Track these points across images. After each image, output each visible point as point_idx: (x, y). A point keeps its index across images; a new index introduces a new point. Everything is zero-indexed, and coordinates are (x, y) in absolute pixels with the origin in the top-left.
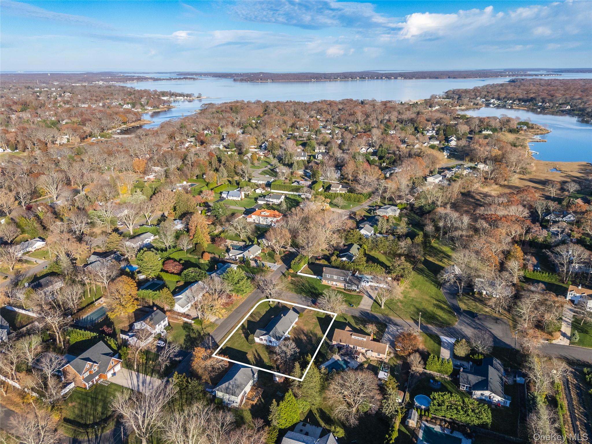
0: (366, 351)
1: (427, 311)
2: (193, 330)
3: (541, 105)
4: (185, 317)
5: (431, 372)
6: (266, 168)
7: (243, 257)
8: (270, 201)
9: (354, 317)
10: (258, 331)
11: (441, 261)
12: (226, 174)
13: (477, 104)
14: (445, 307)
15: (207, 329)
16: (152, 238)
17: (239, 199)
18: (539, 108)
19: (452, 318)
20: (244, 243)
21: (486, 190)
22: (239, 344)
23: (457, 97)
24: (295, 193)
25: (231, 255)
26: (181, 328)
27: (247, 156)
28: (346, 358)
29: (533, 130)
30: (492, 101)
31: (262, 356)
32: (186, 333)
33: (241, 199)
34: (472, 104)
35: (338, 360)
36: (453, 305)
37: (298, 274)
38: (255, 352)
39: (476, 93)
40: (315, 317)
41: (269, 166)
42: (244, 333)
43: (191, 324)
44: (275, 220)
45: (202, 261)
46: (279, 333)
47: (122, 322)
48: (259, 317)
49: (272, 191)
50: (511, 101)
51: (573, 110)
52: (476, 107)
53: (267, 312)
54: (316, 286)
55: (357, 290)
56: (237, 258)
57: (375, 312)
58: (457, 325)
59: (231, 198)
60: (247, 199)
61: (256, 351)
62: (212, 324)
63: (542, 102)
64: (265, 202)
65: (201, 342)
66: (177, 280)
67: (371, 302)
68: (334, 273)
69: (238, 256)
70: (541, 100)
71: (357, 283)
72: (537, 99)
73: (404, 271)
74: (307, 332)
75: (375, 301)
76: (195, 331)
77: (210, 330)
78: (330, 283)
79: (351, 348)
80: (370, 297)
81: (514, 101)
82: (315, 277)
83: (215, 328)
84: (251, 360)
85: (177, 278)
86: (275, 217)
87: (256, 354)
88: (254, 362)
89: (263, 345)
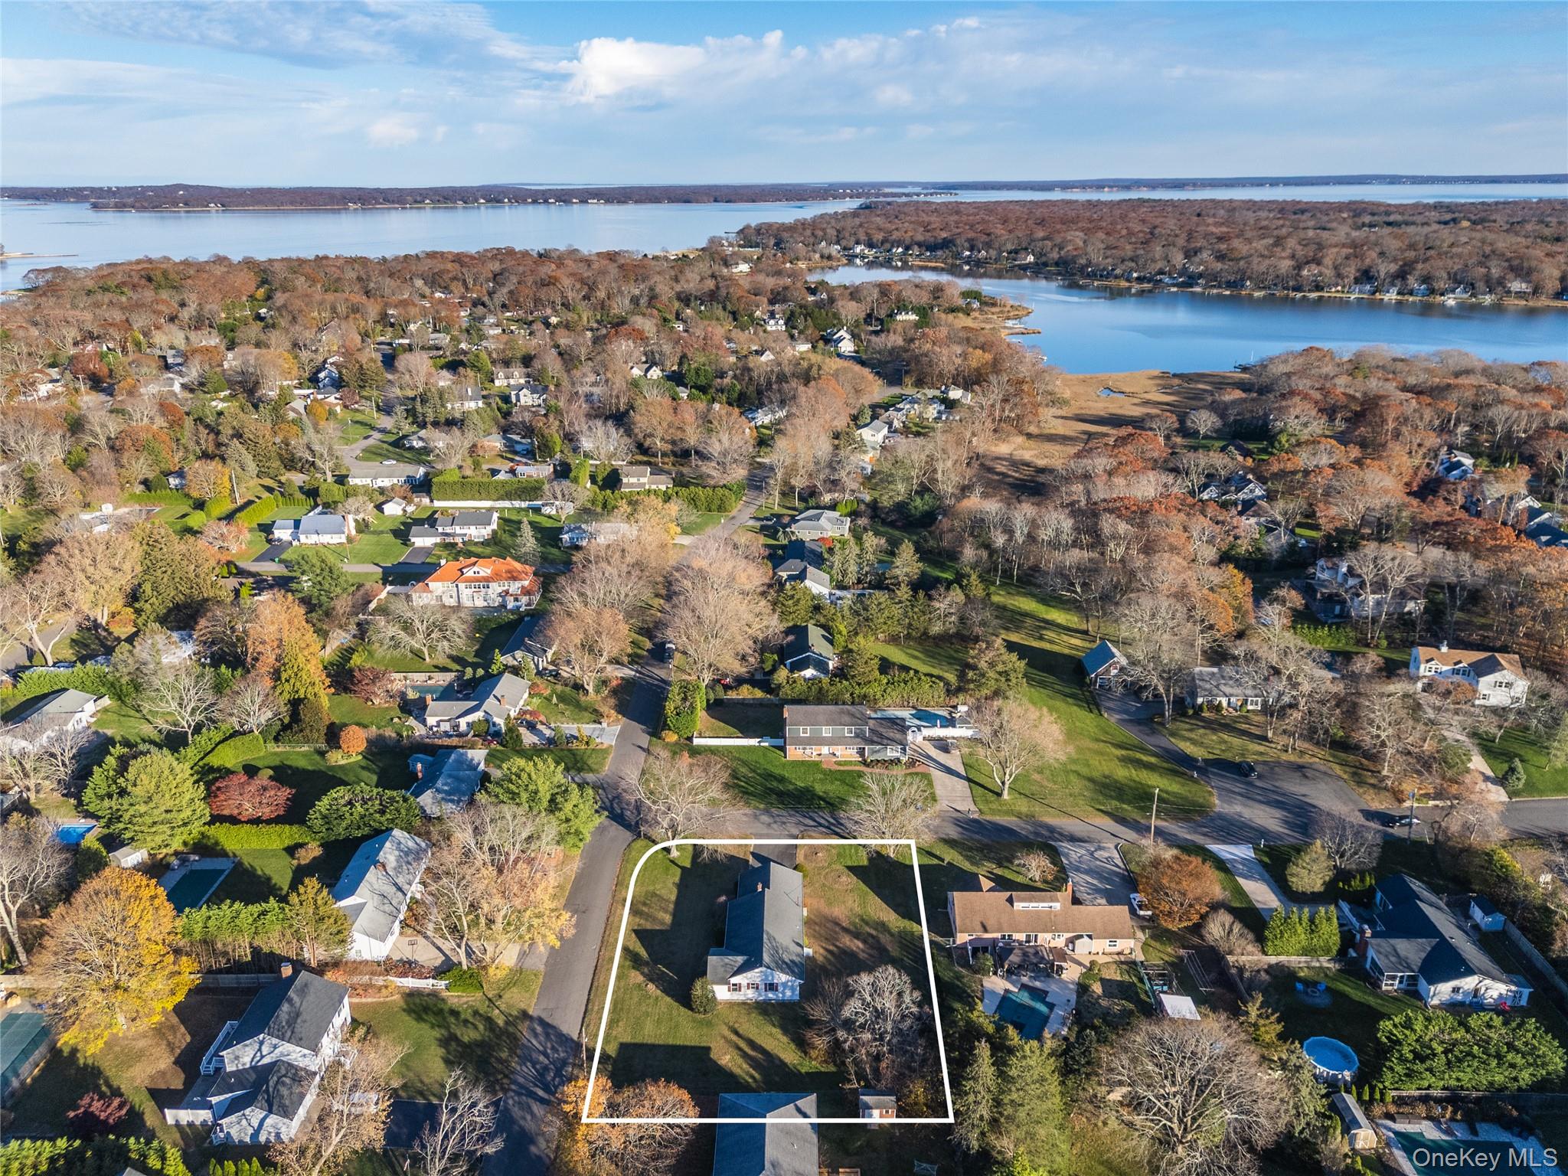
0: (1072, 941)
1: (1116, 781)
2: (455, 1013)
3: (969, 257)
4: (404, 975)
5: (1282, 958)
6: (370, 442)
7: (487, 721)
8: (453, 535)
9: (950, 843)
10: (713, 960)
11: (1041, 638)
12: (252, 467)
13: (829, 257)
14: (1153, 760)
15: (507, 996)
16: (90, 707)
17: (343, 539)
18: (968, 263)
19: (1194, 788)
20: (449, 677)
21: (1003, 449)
22: (659, 1022)
23: (772, 242)
24: (517, 504)
25: (431, 721)
26: (406, 1018)
27: (294, 410)
28: (1025, 980)
29: (994, 310)
30: (858, 249)
31: (769, 1044)
32: (437, 1033)
33: (350, 540)
34: (817, 256)
35: (1007, 991)
36: (1167, 751)
37: (697, 741)
38: (734, 1038)
39: (812, 231)
40: (839, 867)
41: (377, 435)
42: (651, 979)
43: (434, 994)
44: (515, 587)
45: (336, 758)
46: (786, 950)
47: (132, 1057)
48: (666, 911)
49: (437, 504)
50: (900, 250)
51: (1045, 264)
52: (829, 263)
53: (682, 886)
54: (777, 771)
55: (904, 759)
56: (463, 727)
57: (993, 812)
58: (1219, 805)
59: (313, 539)
60: (365, 537)
61: (736, 1033)
62: (518, 976)
63: (971, 249)
64: (438, 540)
65: (513, 1052)
66: (287, 843)
67: (962, 786)
68: (821, 718)
69: (463, 723)
70: (966, 245)
71: (898, 736)
72: (958, 242)
74: (854, 924)
75: (969, 780)
76: (467, 1015)
77: (518, 1000)
78: (812, 753)
79: (1020, 943)
80: (949, 771)
81: (907, 248)
82: (753, 742)
83: (536, 986)
84: (737, 1071)
85: (289, 834)
86: (514, 579)
87: (743, 1045)
88: (752, 1077)
89: (744, 1003)
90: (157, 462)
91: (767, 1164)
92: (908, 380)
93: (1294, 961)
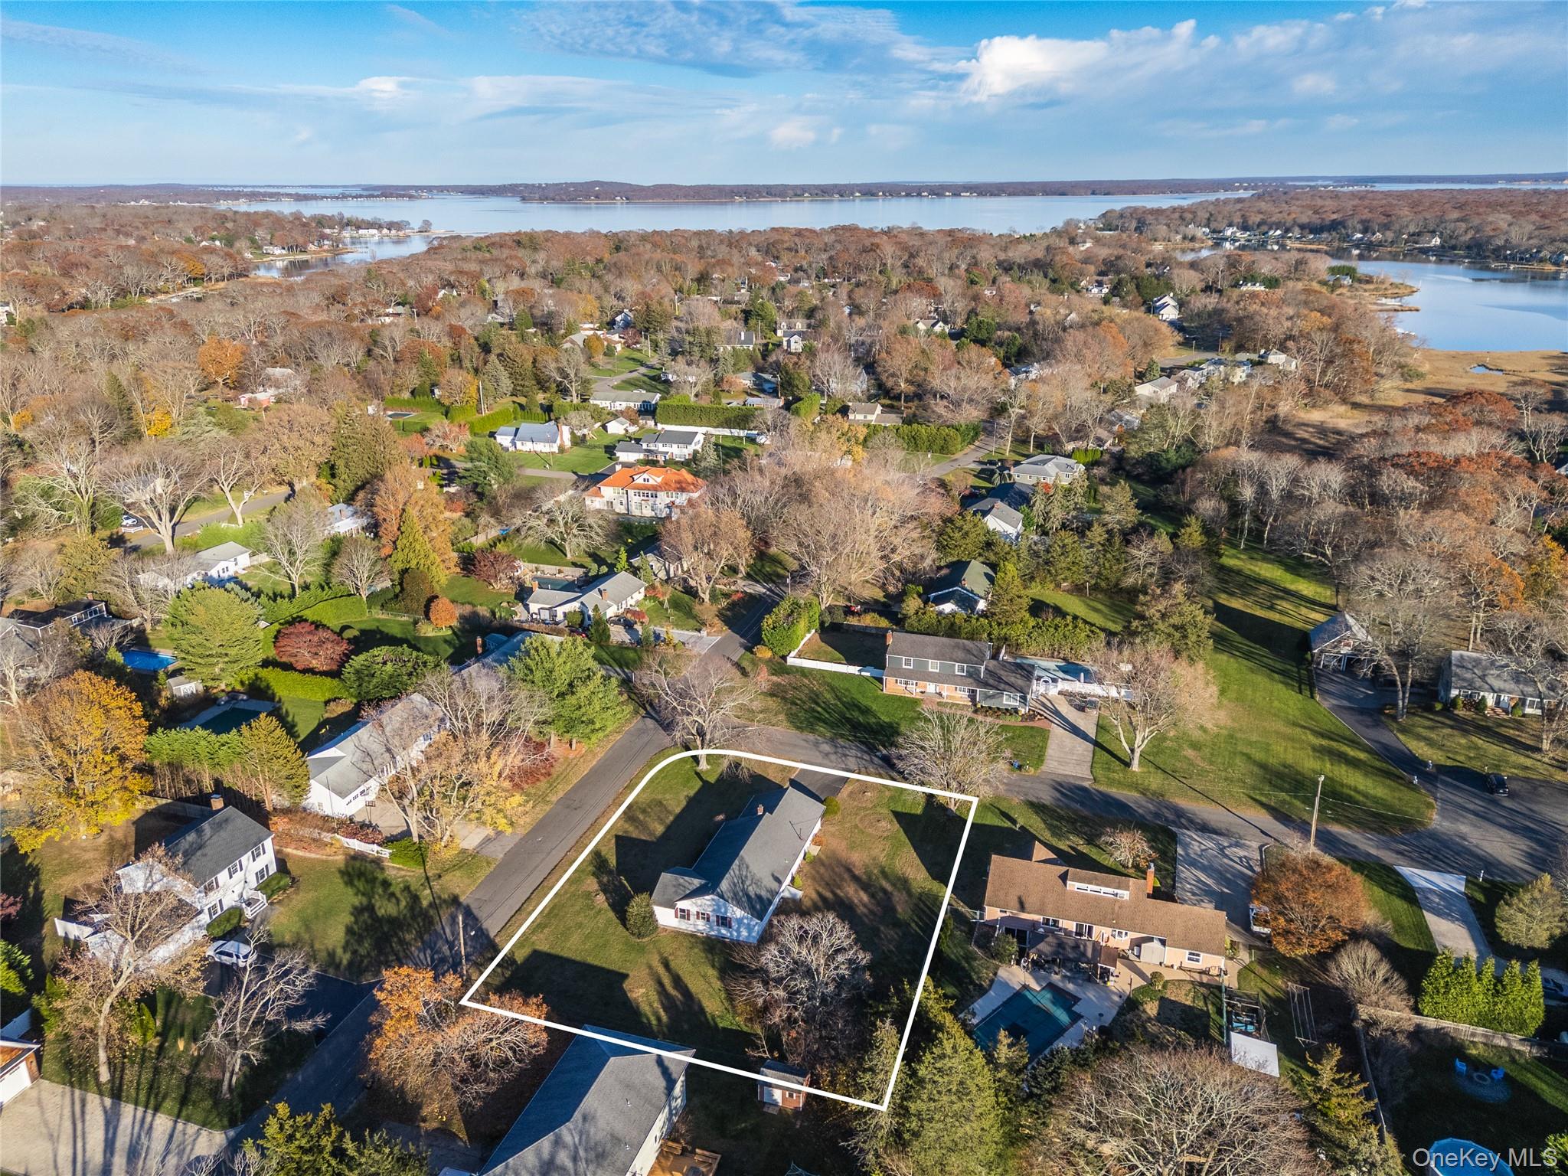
0: (1137, 944)
1: (1298, 773)
2: (386, 884)
3: (1361, 239)
4: (353, 835)
5: (1445, 1023)
6: (635, 375)
7: (582, 613)
8: (655, 453)
9: (1037, 807)
10: (666, 878)
11: (1271, 608)
12: (506, 383)
13: (1193, 239)
14: (1362, 756)
15: (446, 878)
17: (555, 449)
18: (1357, 247)
19: (1407, 795)
20: (580, 572)
22: (588, 937)
23: (1134, 225)
24: (736, 432)
25: (534, 607)
26: (338, 880)
27: (573, 342)
28: (1056, 978)
29: (1371, 287)
30: (1229, 232)
31: (696, 986)
32: (357, 901)
33: (562, 450)
34: (1179, 237)
35: (1025, 987)
36: (1386, 747)
37: (791, 661)
38: (661, 970)
39: (1183, 216)
40: (885, 811)
41: (643, 370)
42: (604, 889)
43: (377, 862)
44: (682, 499)
45: (427, 630)
46: (757, 882)
47: (75, 866)
48: (661, 821)
49: (660, 426)
50: (1279, 232)
51: (1454, 248)
52: (1191, 245)
53: (693, 802)
54: (864, 702)
55: (1022, 711)
56: (560, 617)
57: (1111, 782)
58: (1436, 820)
59: (528, 446)
60: (579, 451)
61: (666, 965)
62: (467, 861)
63: (1365, 231)
64: (641, 456)
65: (420, 935)
66: (328, 696)
67: (1084, 749)
68: (930, 650)
69: (560, 612)
70: (1359, 227)
71: (1020, 682)
72: (1350, 223)
73: (1185, 637)
74: (869, 874)
75: (1096, 744)
76: (396, 889)
77: (457, 884)
78: (914, 690)
79: (1067, 933)
80: (1075, 730)
81: (1287, 230)
82: (854, 670)
83: (482, 875)
84: (645, 1008)
85: (327, 687)
86: (682, 490)
87: (667, 981)
88: (659, 1019)
89: (692, 936)
90: (427, 374)
91: (577, 1115)
92: (1227, 346)
93: (1464, 1030)
